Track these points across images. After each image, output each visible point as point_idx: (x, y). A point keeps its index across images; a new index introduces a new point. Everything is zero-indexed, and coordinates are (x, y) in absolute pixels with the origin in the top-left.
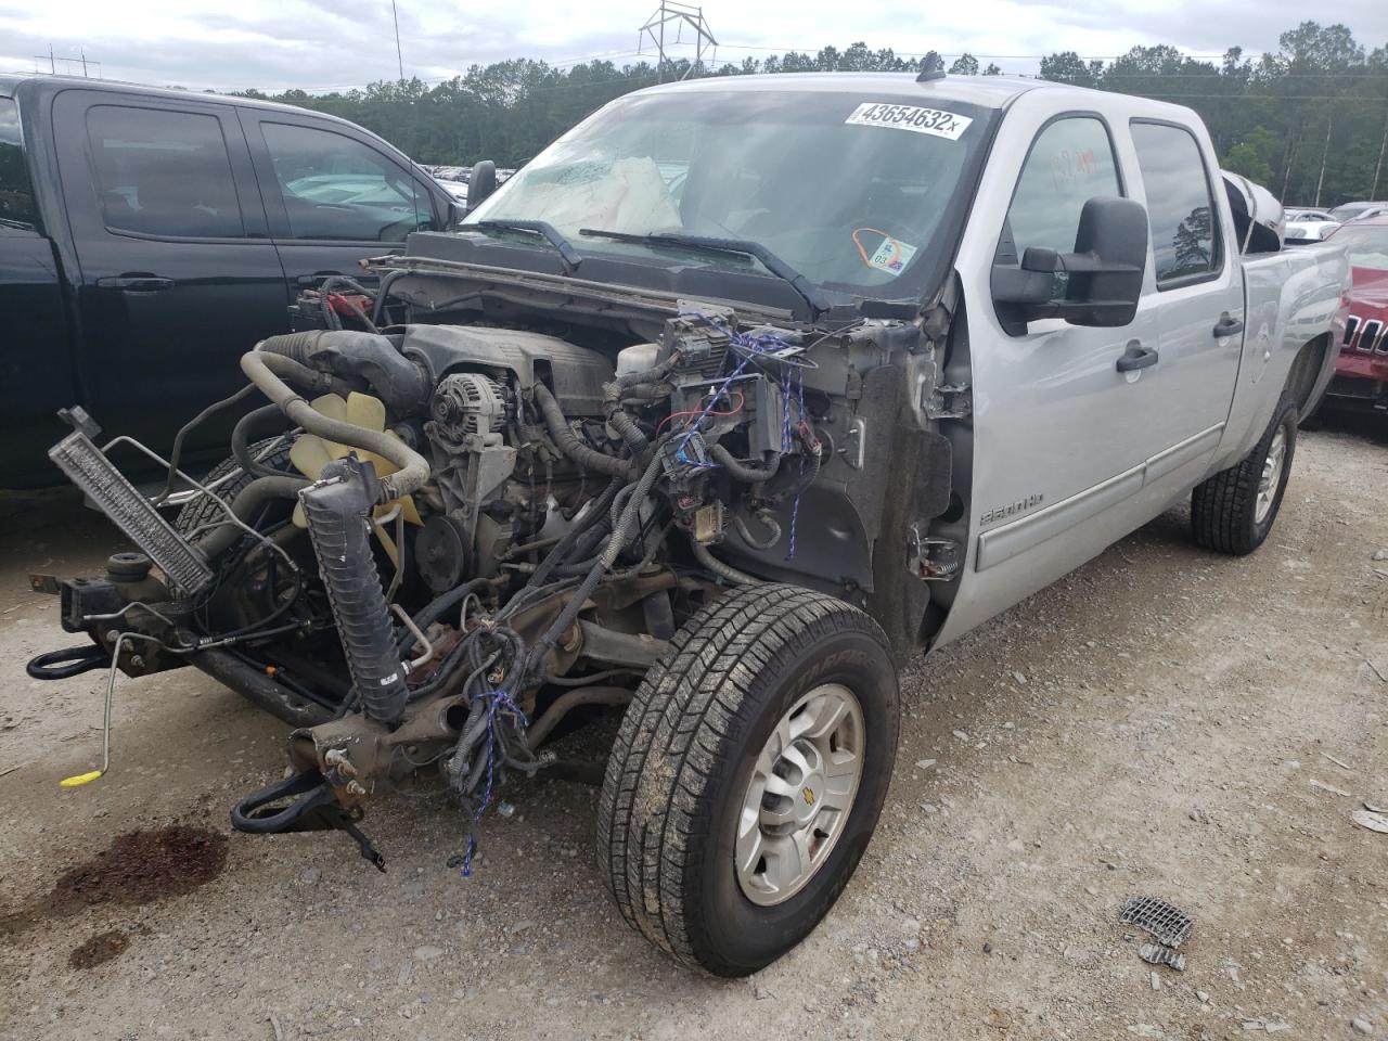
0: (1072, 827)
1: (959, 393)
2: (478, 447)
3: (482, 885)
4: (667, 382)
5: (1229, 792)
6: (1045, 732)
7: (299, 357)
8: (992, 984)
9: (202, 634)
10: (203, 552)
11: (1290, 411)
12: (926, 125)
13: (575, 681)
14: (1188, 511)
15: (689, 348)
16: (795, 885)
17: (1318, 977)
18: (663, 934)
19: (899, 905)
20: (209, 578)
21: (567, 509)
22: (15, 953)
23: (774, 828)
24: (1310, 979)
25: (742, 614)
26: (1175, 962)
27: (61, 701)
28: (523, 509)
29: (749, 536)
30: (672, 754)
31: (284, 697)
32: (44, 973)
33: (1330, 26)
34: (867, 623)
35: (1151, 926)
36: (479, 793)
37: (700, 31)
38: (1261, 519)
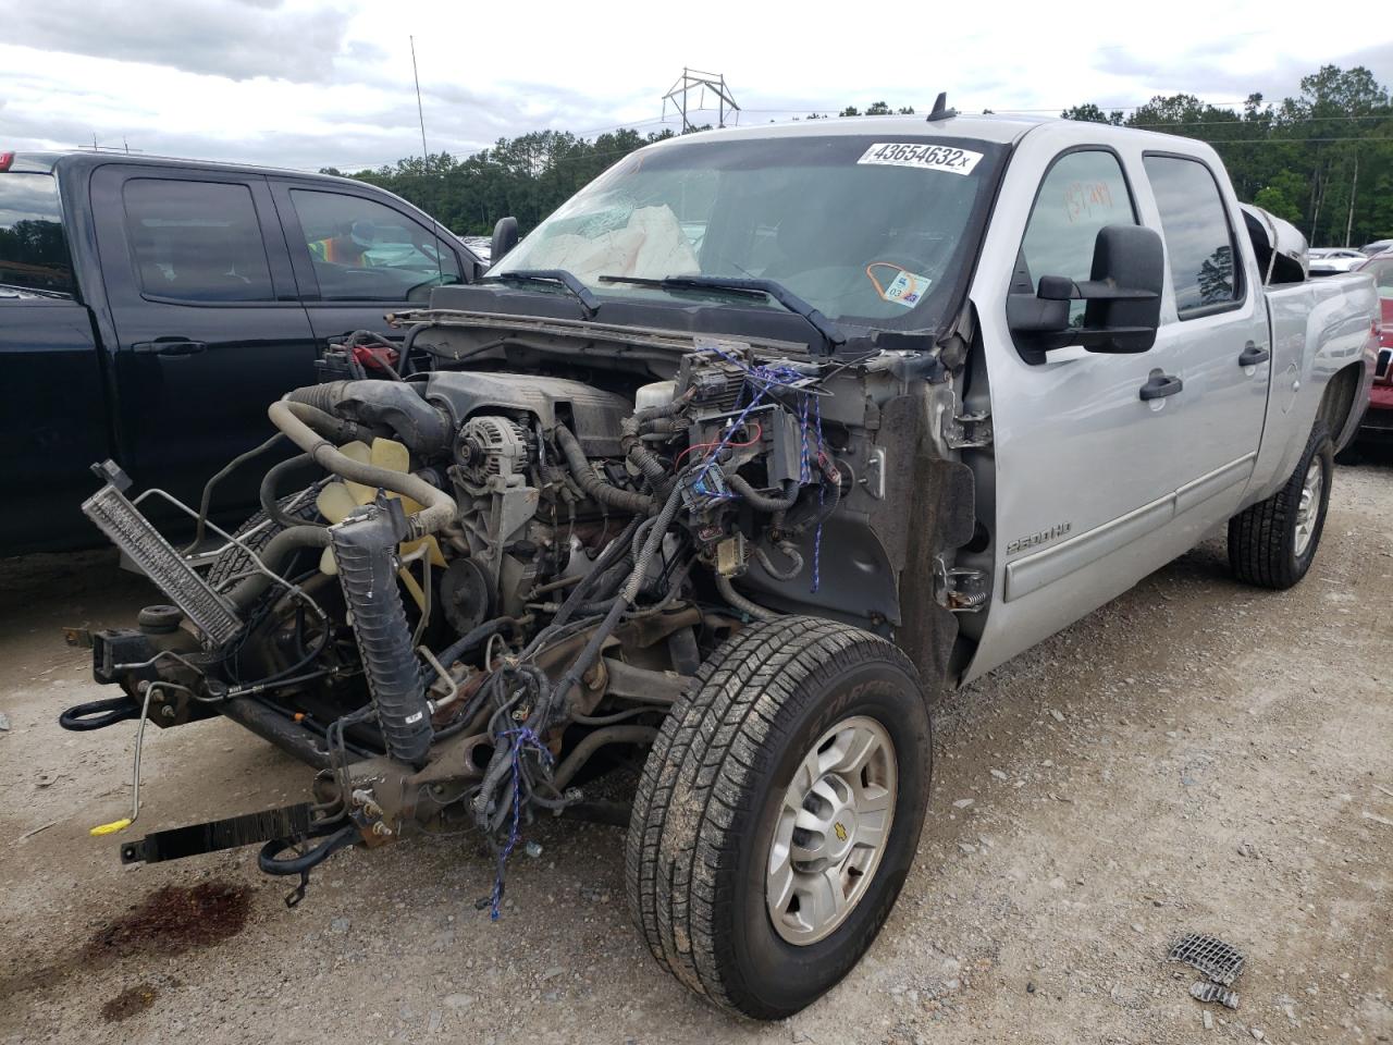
0: (1115, 863)
1: (979, 422)
2: (500, 488)
3: (513, 931)
4: (685, 416)
5: (1278, 826)
6: (1085, 769)
7: (325, 407)
8: (1038, 1024)
9: (232, 684)
10: (233, 603)
11: (1325, 441)
12: (937, 162)
13: (602, 720)
14: (1225, 547)
15: (705, 382)
16: (830, 924)
17: (1375, 1012)
18: (695, 974)
19: (939, 945)
20: (238, 628)
21: (591, 549)
22: (47, 1007)
23: (805, 864)
24: (1367, 1014)
25: (766, 646)
26: (1228, 1000)
27: (95, 759)
28: (547, 550)
29: (771, 568)
30: (699, 788)
31: (312, 742)
32: (74, 1027)
33: (1351, 69)
34: (895, 654)
35: (1202, 964)
36: (506, 833)
37: (723, 97)
38: (1301, 552)
